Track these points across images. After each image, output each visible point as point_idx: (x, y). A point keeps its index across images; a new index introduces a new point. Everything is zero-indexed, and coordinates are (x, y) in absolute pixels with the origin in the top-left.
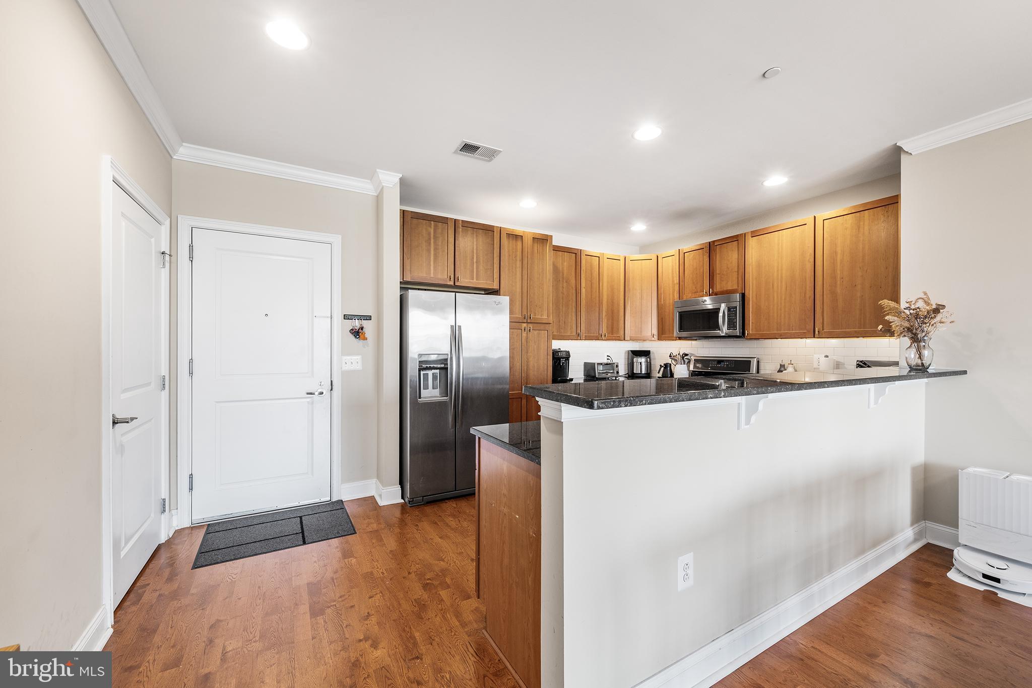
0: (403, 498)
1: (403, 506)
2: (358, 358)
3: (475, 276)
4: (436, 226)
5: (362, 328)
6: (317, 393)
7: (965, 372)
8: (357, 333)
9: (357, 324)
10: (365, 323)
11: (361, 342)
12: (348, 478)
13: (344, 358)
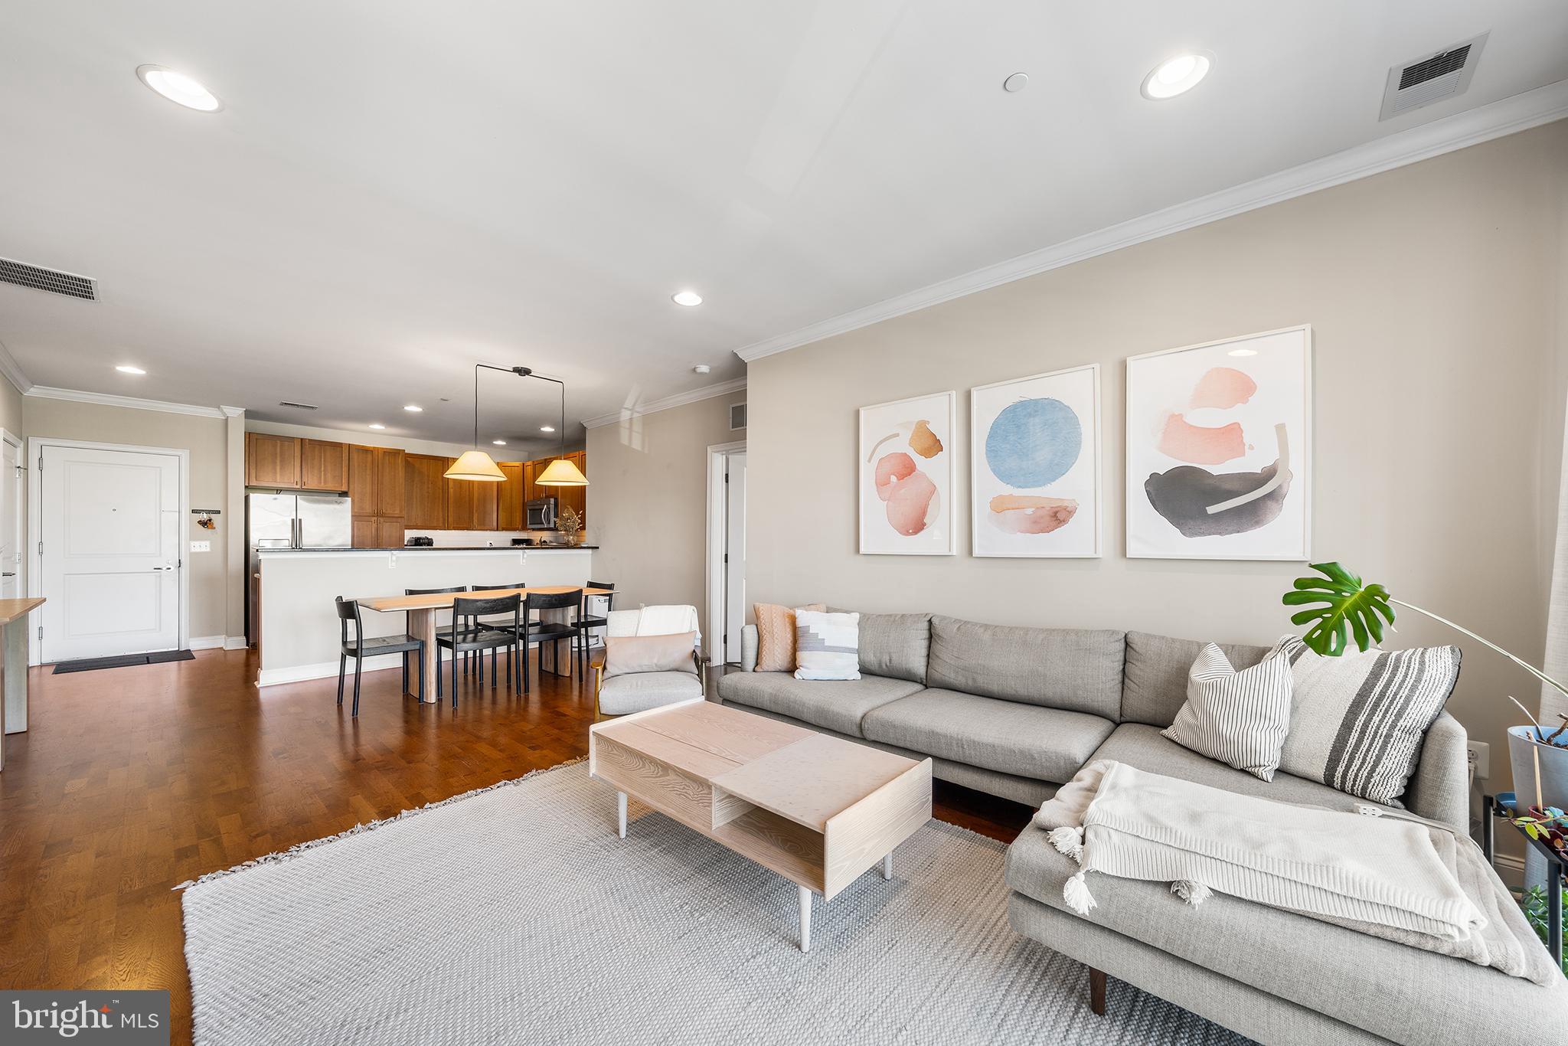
0: (247, 645)
1: (247, 651)
2: (208, 543)
3: (322, 481)
4: (282, 446)
5: (210, 520)
6: (164, 569)
7: (598, 548)
8: (205, 524)
9: (205, 517)
10: (213, 516)
11: (210, 531)
12: (193, 634)
13: (193, 543)
